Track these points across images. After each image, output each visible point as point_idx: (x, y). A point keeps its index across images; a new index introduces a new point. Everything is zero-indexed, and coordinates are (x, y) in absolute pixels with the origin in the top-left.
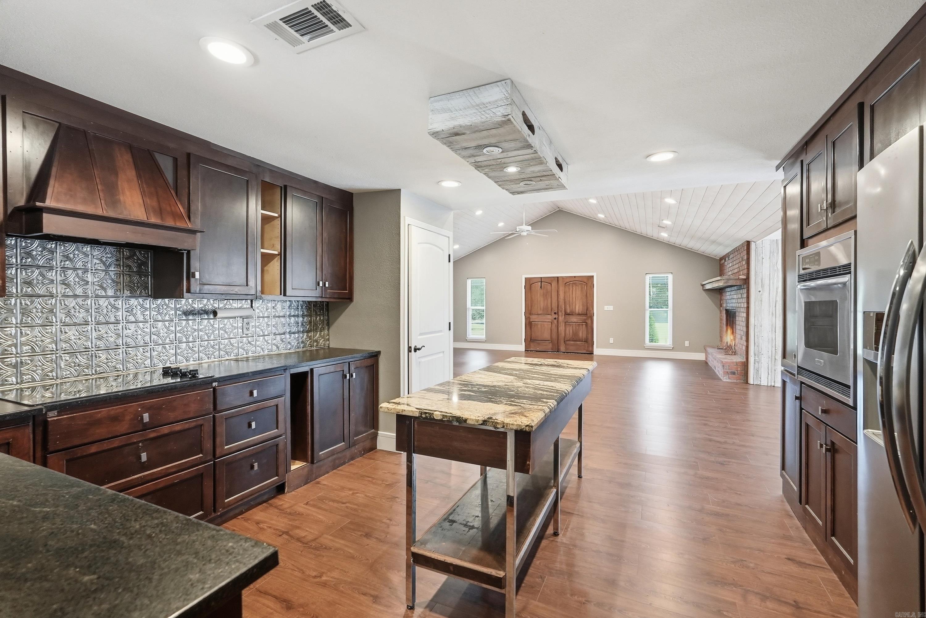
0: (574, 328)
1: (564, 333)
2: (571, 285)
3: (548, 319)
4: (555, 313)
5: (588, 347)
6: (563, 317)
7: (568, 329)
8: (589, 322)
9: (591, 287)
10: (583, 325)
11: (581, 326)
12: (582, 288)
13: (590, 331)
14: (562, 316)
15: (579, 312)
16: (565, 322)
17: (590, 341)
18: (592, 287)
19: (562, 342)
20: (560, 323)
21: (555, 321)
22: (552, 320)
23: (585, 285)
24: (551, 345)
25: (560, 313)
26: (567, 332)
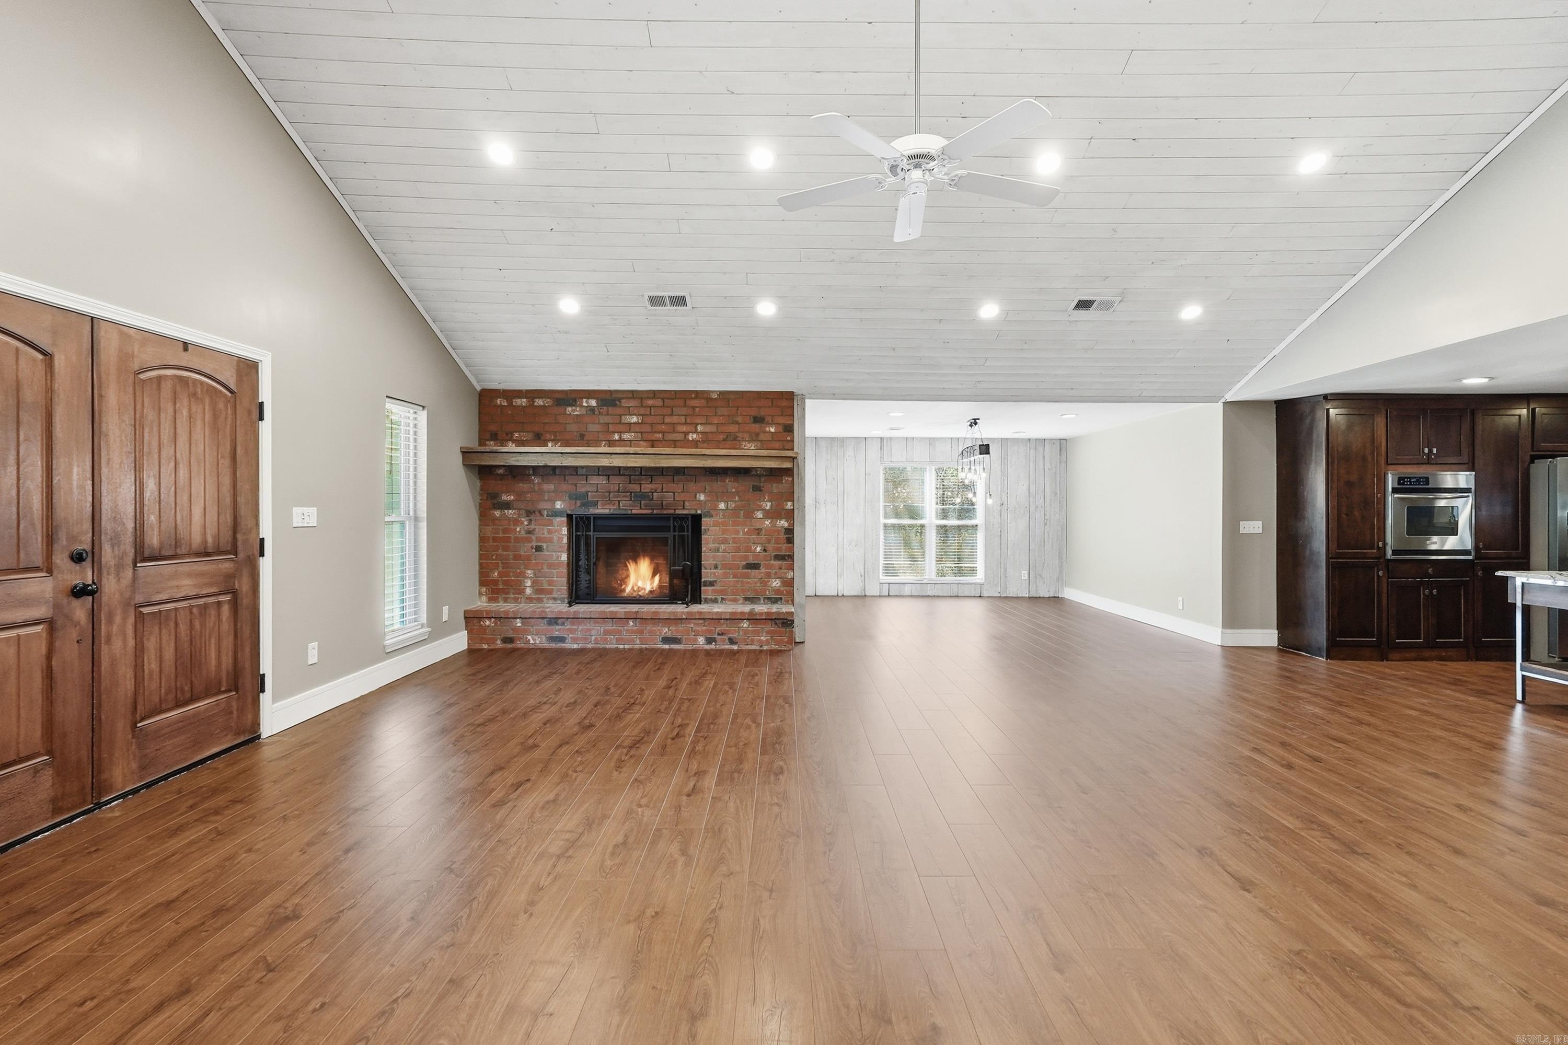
0: (183, 628)
1: (130, 674)
2: (167, 387)
3: (26, 602)
4: (78, 558)
5: (241, 710)
6: (129, 573)
7: (151, 644)
8: (243, 585)
9: (250, 412)
10: (219, 604)
11: (213, 612)
12: (215, 416)
13: (246, 631)
14: (119, 567)
15: (205, 542)
16: (138, 606)
17: (247, 681)
18: (255, 414)
19: (121, 726)
20: (110, 621)
21: (80, 610)
22: (57, 606)
23: (227, 401)
24: (47, 778)
25: (108, 555)
26: (151, 664)
